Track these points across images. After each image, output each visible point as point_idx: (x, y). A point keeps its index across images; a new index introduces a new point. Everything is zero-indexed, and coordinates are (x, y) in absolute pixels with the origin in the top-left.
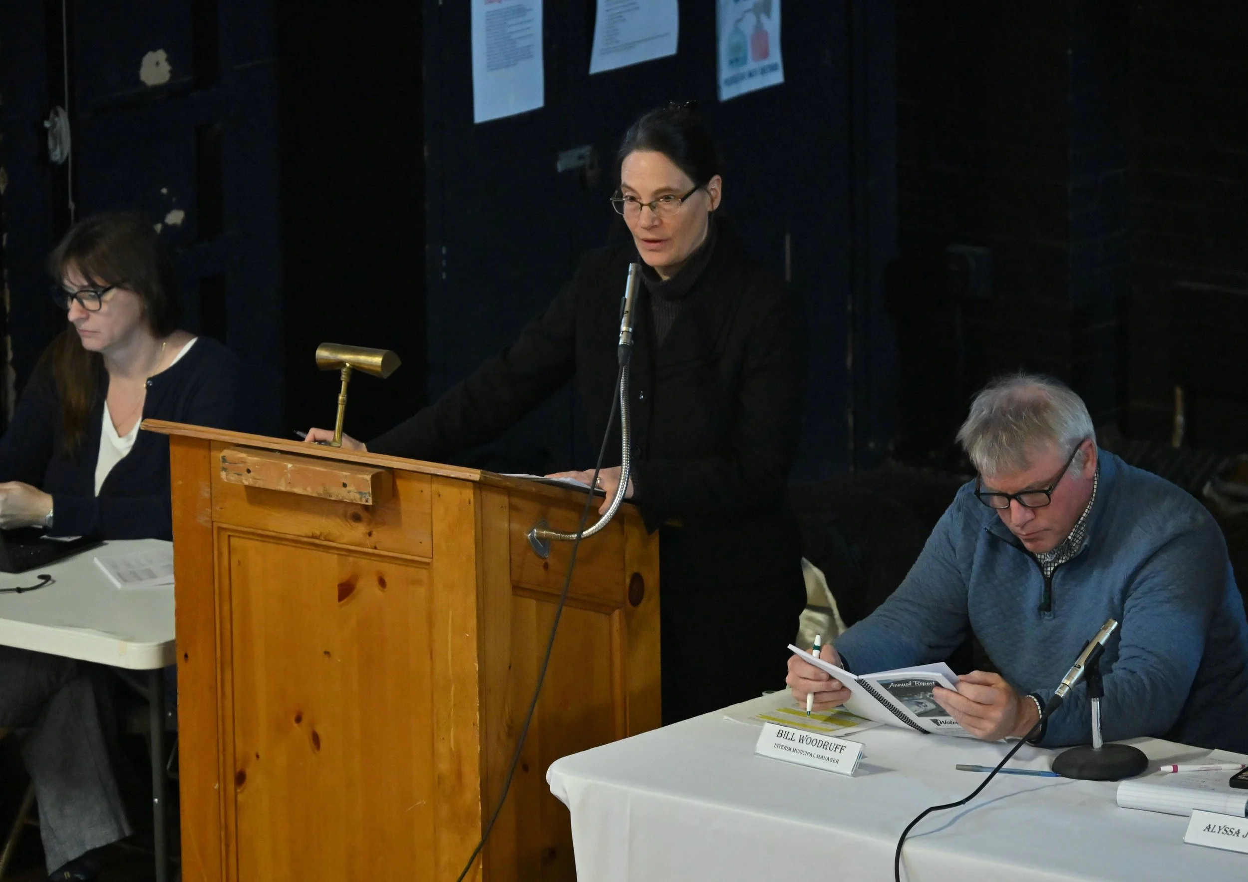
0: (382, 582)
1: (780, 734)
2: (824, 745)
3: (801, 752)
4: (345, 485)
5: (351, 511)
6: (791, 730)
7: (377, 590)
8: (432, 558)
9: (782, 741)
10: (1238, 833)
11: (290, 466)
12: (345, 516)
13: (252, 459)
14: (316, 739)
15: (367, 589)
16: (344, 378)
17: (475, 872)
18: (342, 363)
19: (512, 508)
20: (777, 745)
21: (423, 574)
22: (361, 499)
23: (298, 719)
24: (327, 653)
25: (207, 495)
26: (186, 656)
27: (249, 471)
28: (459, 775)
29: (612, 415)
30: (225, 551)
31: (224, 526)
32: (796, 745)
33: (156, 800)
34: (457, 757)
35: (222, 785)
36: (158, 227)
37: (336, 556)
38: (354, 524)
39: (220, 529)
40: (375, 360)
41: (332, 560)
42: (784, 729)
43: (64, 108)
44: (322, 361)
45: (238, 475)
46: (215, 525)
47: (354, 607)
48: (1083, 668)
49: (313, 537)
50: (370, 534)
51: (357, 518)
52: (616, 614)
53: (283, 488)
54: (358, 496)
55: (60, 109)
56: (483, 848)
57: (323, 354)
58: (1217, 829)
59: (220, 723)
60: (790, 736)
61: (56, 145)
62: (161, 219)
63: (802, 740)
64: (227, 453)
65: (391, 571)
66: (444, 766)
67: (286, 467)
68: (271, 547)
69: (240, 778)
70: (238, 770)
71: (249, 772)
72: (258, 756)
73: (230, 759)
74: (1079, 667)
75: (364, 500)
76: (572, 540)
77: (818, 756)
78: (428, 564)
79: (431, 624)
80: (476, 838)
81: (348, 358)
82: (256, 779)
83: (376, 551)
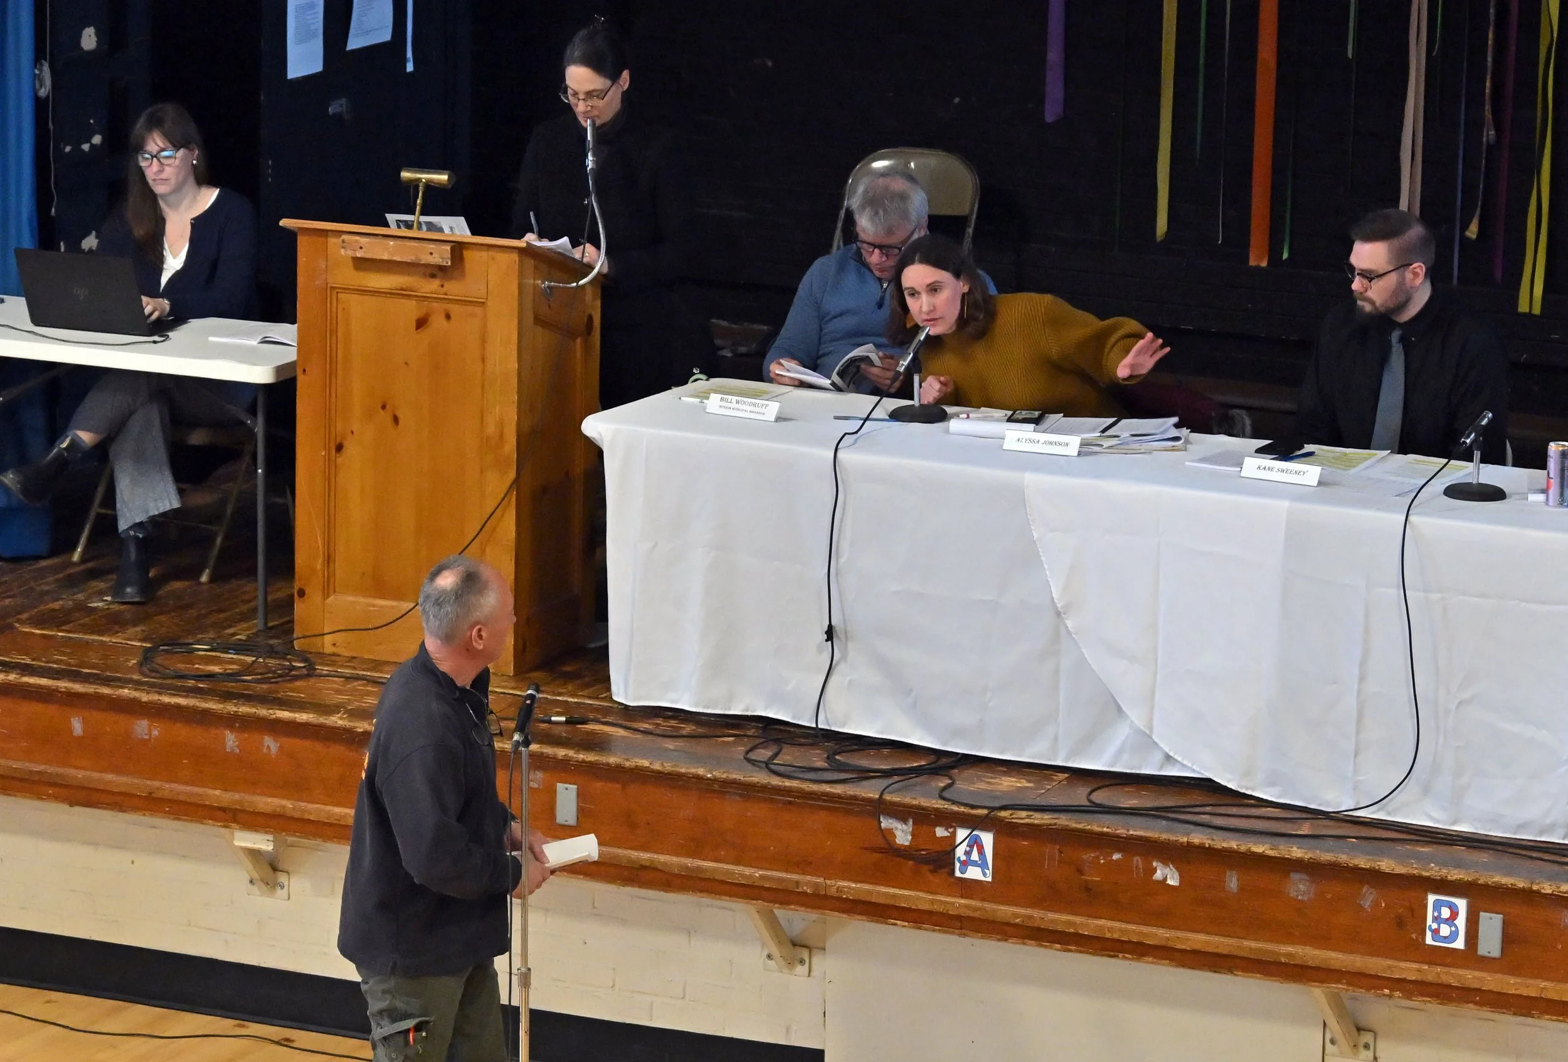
0: (448, 317)
1: (722, 399)
2: (754, 405)
3: (738, 409)
4: (431, 254)
5: (429, 271)
6: (730, 397)
7: (444, 322)
8: (487, 299)
9: (724, 404)
10: (1038, 441)
11: (392, 243)
12: (425, 275)
13: (364, 240)
14: (396, 420)
15: (438, 322)
16: (421, 189)
17: (510, 500)
18: (420, 180)
19: (536, 268)
20: (720, 407)
21: (478, 310)
22: (443, 262)
23: (384, 407)
24: (406, 363)
25: (324, 267)
26: (304, 371)
27: (361, 248)
28: (502, 435)
29: (590, 211)
30: (334, 301)
31: (334, 285)
32: (734, 405)
33: (260, 471)
34: (501, 424)
35: (327, 452)
36: (86, 147)
37: (414, 301)
38: (431, 280)
39: (332, 287)
40: (444, 177)
41: (411, 304)
42: (725, 396)
43: (46, 60)
44: (404, 179)
45: (354, 250)
46: (329, 285)
47: (426, 334)
48: (912, 355)
49: (402, 289)
50: (442, 286)
51: (433, 276)
52: (579, 340)
53: (385, 257)
54: (441, 260)
55: (43, 61)
56: (516, 481)
57: (406, 175)
58: (1024, 440)
59: (327, 413)
60: (729, 400)
61: (41, 86)
62: (88, 141)
63: (738, 402)
64: (344, 237)
65: (455, 309)
66: (491, 429)
67: (389, 244)
68: (366, 299)
69: (339, 448)
70: (337, 443)
71: (345, 444)
72: (352, 432)
73: (333, 436)
74: (910, 354)
75: (445, 262)
76: (573, 288)
77: (750, 412)
78: (483, 303)
79: (483, 341)
80: (512, 475)
81: (424, 177)
82: (351, 448)
83: (446, 297)
